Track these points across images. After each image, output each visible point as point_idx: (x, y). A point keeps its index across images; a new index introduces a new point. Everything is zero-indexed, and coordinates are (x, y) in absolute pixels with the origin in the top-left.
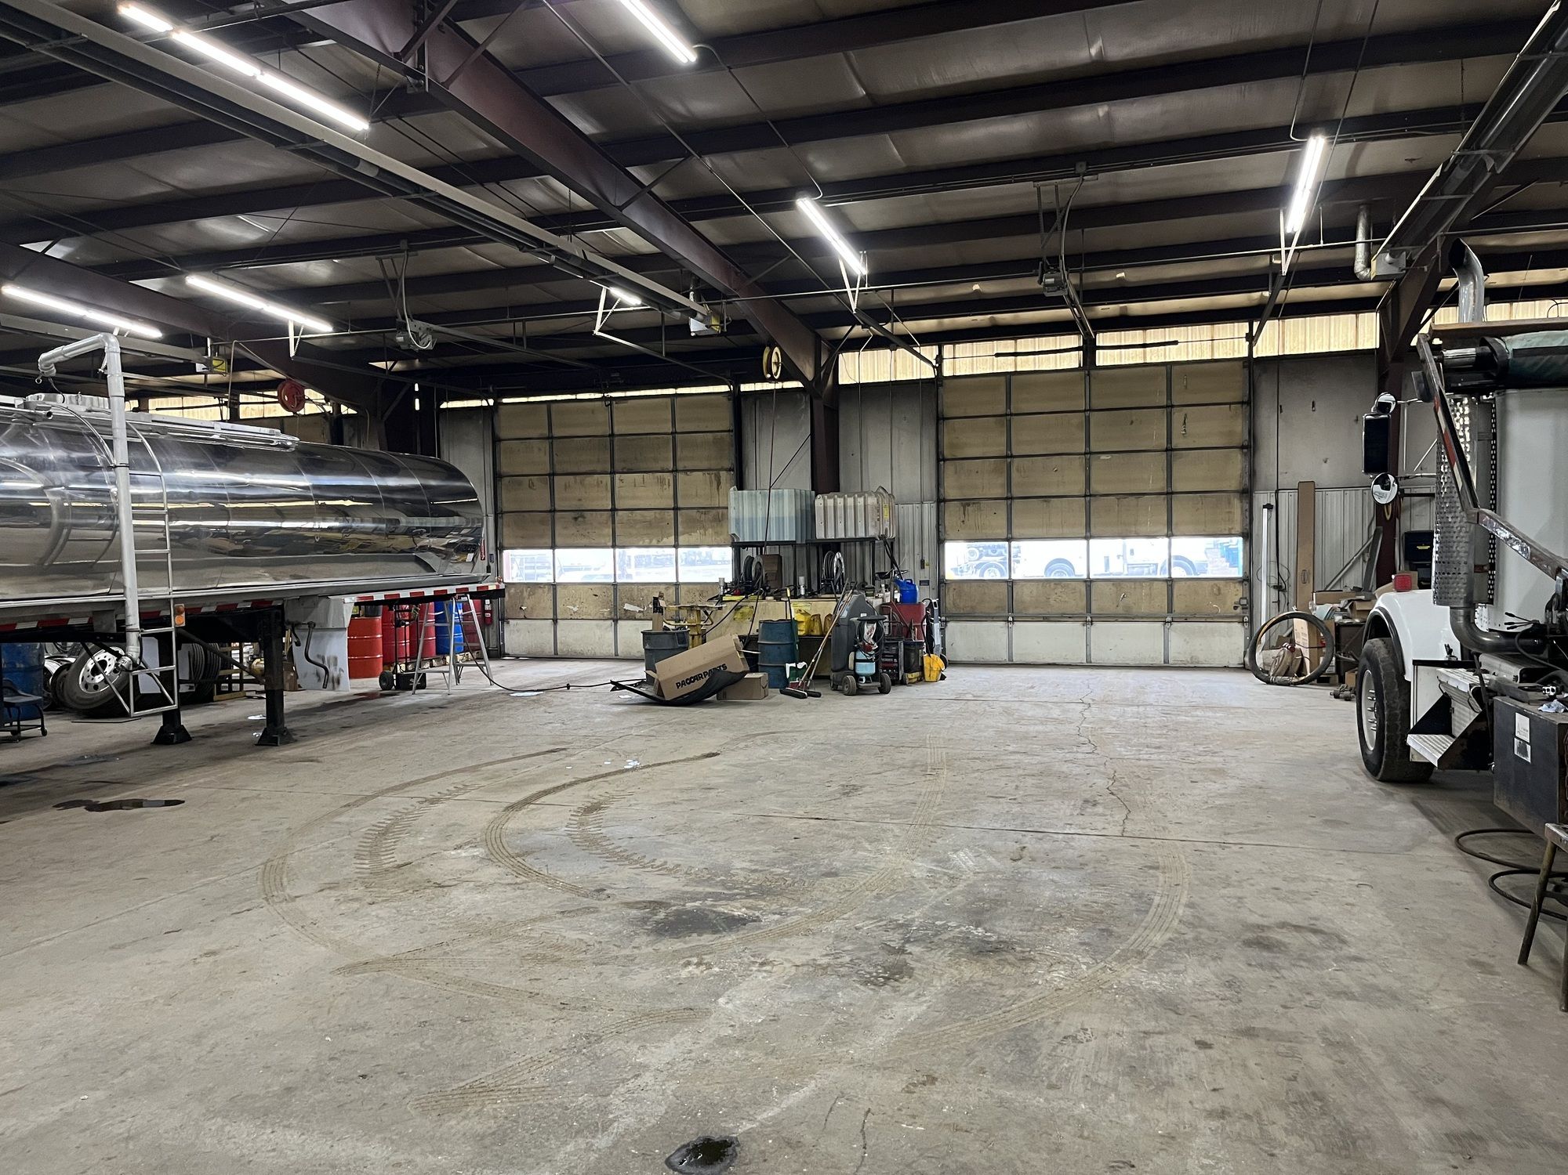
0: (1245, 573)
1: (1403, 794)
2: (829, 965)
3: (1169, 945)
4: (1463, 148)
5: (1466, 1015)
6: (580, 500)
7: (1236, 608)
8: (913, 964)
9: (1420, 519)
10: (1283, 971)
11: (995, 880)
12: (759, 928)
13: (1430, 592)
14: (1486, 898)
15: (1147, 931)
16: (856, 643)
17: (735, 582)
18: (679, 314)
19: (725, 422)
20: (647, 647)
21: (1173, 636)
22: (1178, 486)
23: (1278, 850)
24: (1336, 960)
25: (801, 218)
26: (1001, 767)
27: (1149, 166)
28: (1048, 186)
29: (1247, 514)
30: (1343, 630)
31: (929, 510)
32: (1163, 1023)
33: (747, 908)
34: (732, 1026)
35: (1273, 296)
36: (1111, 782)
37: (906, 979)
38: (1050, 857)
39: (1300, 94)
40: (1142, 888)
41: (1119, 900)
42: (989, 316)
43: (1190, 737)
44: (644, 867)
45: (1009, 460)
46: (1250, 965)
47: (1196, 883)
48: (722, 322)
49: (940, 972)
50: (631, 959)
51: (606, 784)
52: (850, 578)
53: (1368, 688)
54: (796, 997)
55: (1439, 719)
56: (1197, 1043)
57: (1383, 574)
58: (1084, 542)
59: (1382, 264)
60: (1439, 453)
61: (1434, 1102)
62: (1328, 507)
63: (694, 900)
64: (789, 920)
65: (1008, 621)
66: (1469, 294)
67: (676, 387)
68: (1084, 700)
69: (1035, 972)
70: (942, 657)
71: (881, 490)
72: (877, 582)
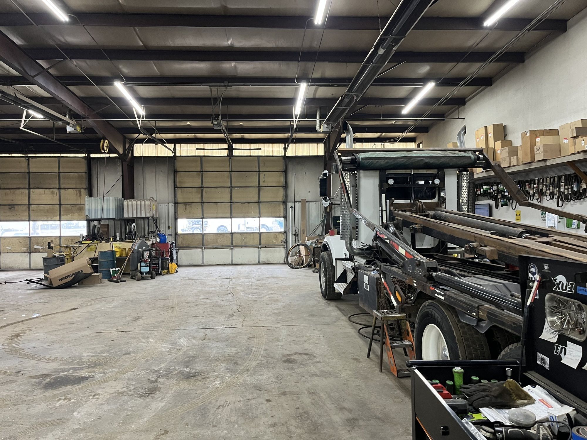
0: (284, 230)
1: (333, 304)
2: (125, 391)
3: (258, 365)
4: (347, 92)
5: (352, 377)
6: (12, 200)
7: (282, 242)
8: (160, 386)
9: (337, 212)
10: (295, 370)
11: (195, 348)
12: (94, 380)
13: (340, 236)
14: (357, 337)
15: (250, 361)
16: (141, 259)
17: (88, 236)
18: (61, 123)
19: (83, 169)
20: (45, 264)
21: (261, 253)
22: (262, 200)
23: (295, 327)
24: (312, 364)
25: (116, 90)
26: (198, 305)
27: (250, 86)
28: (214, 89)
29: (285, 210)
30: (315, 249)
31: (171, 206)
32: (255, 395)
33: (89, 372)
34: (80, 424)
35: (292, 135)
36: (239, 307)
37: (157, 392)
38: (216, 337)
39: (298, 68)
40: (249, 346)
41: (240, 351)
42: (194, 134)
43: (267, 289)
44: (40, 360)
45: (202, 188)
46: (285, 369)
47: (268, 341)
48: (81, 128)
49: (172, 388)
50: (33, 401)
51: (23, 325)
52: (139, 234)
53: (322, 269)
54: (110, 407)
55: (343, 278)
56: (266, 400)
57: (327, 230)
58: (230, 219)
59: (324, 128)
60: (341, 190)
61: (342, 409)
62: (310, 207)
63: (63, 372)
64: (108, 375)
65: (202, 249)
66: (349, 139)
67: (60, 154)
68: (230, 277)
69: (209, 382)
70: (176, 264)
71: (151, 199)
72: (150, 235)
